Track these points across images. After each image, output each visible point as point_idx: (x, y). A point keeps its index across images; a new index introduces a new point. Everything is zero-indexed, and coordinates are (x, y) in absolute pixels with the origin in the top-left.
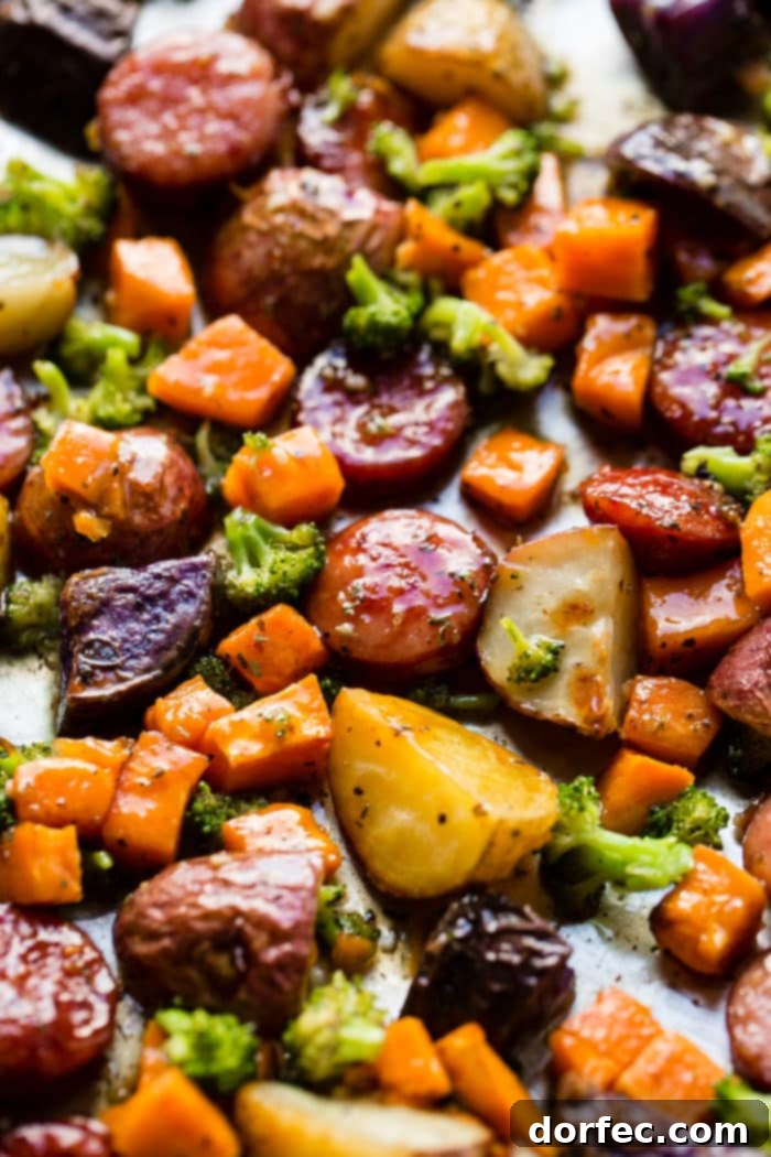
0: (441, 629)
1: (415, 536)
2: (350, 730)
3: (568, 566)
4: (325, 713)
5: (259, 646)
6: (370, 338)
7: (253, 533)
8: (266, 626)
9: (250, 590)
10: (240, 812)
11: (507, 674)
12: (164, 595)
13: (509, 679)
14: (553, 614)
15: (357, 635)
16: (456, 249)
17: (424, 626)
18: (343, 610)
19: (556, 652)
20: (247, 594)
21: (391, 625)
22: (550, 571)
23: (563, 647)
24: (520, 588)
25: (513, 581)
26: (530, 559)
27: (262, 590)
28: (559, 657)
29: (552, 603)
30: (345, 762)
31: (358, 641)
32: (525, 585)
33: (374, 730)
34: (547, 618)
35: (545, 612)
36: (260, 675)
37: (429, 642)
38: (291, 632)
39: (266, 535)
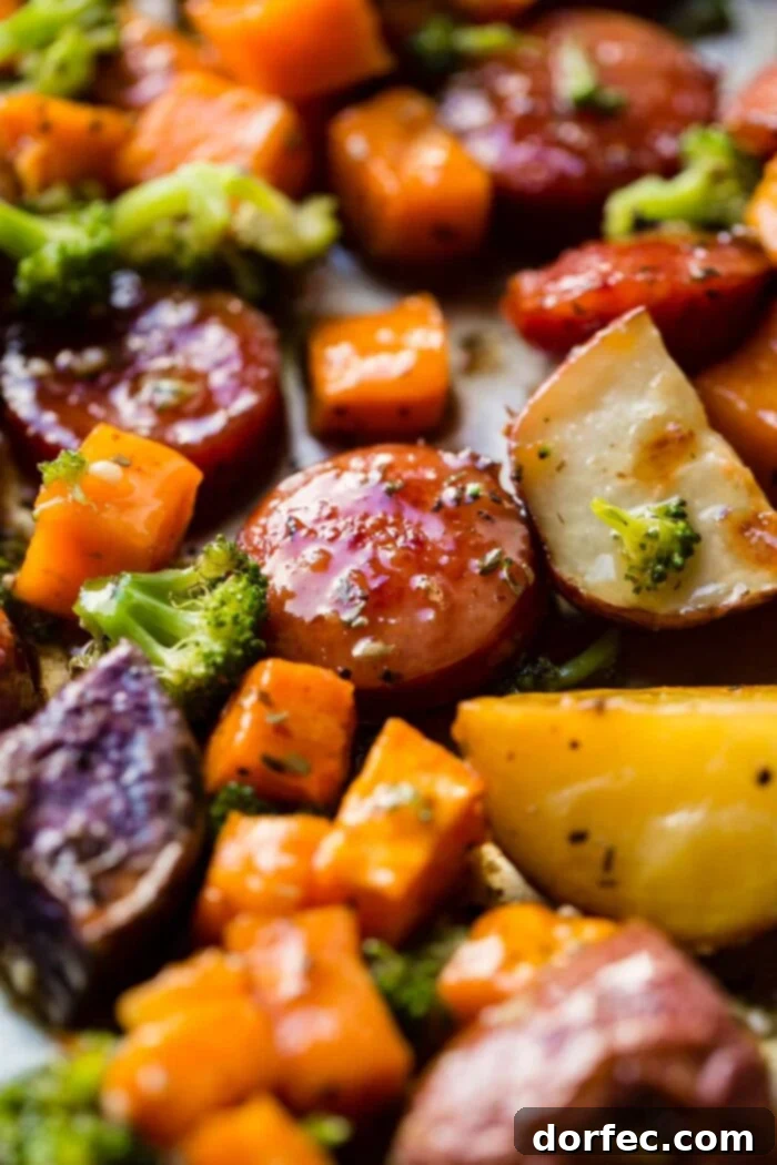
0: (504, 574)
1: (365, 481)
2: (511, 757)
3: (608, 399)
4: (451, 760)
5: (281, 730)
6: (75, 287)
7: (139, 597)
8: (274, 698)
9: (200, 670)
10: (444, 961)
11: (629, 586)
12: (104, 730)
13: (637, 590)
14: (637, 471)
15: (392, 647)
16: (96, 128)
17: (477, 584)
18: (348, 625)
19: (679, 515)
20: (198, 679)
21: (434, 605)
22: (589, 419)
23: (682, 504)
24: (561, 467)
25: (546, 460)
26: (547, 420)
27: (219, 660)
28: (689, 518)
29: (625, 458)
30: (531, 808)
31: (401, 655)
32: (566, 457)
33: (554, 730)
34: (631, 481)
35: (621, 475)
36: (309, 770)
37: (501, 598)
38: (307, 689)
39: (160, 592)
